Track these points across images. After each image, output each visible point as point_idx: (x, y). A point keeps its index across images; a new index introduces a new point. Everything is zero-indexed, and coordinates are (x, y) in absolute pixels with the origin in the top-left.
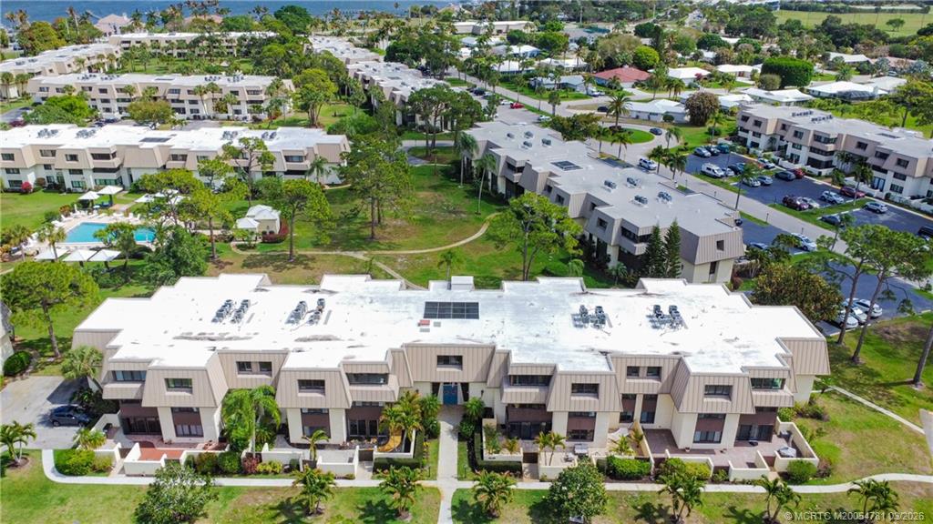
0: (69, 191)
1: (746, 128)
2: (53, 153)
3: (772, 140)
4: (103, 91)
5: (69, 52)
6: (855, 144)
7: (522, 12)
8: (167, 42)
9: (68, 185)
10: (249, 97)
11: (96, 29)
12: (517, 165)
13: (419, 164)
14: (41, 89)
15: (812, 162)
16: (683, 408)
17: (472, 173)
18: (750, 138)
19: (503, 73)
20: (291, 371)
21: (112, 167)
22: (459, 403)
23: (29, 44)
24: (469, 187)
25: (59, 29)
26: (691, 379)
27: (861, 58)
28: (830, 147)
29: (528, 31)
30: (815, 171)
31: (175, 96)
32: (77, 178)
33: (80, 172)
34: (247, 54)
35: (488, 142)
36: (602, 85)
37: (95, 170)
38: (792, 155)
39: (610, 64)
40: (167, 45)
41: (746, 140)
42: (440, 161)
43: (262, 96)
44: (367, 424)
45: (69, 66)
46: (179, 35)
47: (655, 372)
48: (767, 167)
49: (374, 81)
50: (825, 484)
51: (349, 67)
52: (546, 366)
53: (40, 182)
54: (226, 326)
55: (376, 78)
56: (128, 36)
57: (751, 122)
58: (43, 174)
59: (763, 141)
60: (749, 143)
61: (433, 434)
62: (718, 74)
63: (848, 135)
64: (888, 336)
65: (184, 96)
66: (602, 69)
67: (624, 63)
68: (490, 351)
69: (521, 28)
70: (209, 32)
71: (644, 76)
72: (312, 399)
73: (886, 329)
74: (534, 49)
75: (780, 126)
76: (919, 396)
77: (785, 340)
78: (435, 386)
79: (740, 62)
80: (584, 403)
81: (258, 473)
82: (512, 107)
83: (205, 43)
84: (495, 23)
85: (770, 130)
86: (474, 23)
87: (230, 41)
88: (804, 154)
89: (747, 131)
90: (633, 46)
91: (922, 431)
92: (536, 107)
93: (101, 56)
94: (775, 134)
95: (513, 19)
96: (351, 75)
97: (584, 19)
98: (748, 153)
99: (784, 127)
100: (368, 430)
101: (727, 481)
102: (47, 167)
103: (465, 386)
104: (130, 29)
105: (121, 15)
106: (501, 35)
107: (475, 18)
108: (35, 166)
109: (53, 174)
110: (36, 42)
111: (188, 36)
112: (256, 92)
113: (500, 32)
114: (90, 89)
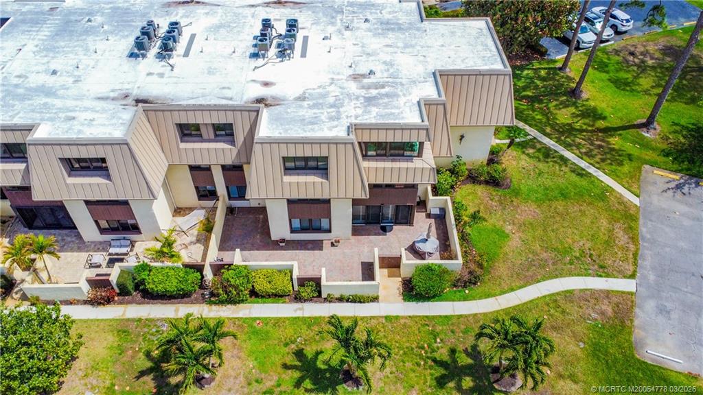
50: (465, 299)
64: (631, 58)
73: (632, 49)
76: (648, 146)
77: (447, 74)
80: (91, 187)
91: (636, 201)
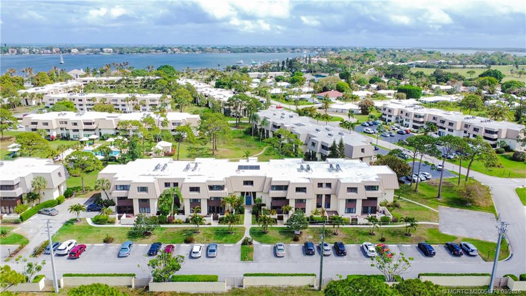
0: (72, 140)
1: (385, 113)
2: (66, 123)
3: (397, 118)
4: (80, 100)
5: (58, 85)
6: (432, 118)
7: (283, 69)
8: (105, 81)
9: (71, 137)
10: (150, 103)
11: (69, 75)
12: (278, 125)
13: (233, 129)
14: (50, 100)
15: (415, 127)
16: (339, 197)
17: (257, 132)
18: (387, 118)
19: (272, 94)
20: (186, 183)
21: (92, 128)
22: (252, 204)
23: (37, 82)
24: (256, 137)
25: (51, 76)
26: (342, 185)
27: (449, 87)
28: (421, 120)
29: (286, 76)
30: (415, 130)
31: (115, 103)
32: (76, 133)
33: (77, 130)
34: (145, 87)
35: (265, 117)
36: (321, 99)
37: (85, 130)
38: (406, 124)
39: (325, 89)
40: (106, 82)
41: (386, 119)
42: (242, 128)
43: (157, 102)
44: (216, 208)
45: (60, 91)
46: (111, 78)
47: (329, 185)
48: (394, 130)
49: (210, 96)
51: (198, 90)
52: (286, 181)
53: (58, 136)
54: (159, 172)
55: (211, 94)
56: (85, 79)
57: (387, 110)
58: (60, 132)
59: (393, 119)
60: (387, 121)
61: (242, 212)
62: (378, 94)
63: (429, 114)
65: (119, 102)
66: (321, 92)
67: (332, 89)
68: (264, 178)
69: (282, 75)
70: (127, 76)
71: (341, 94)
72: (195, 195)
74: (289, 84)
75: (400, 112)
76: (439, 202)
77: (380, 175)
78: (243, 193)
79: (389, 88)
80: (301, 195)
81: (173, 223)
82: (277, 108)
83: (125, 82)
84: (269, 73)
85: (395, 114)
86: (259, 73)
87: (138, 80)
88: (411, 123)
89: (386, 115)
90: (336, 81)
91: (437, 211)
92: (289, 108)
93: (75, 87)
94: (398, 116)
95: (278, 71)
96: (199, 93)
97: (315, 72)
98: (386, 124)
99: (402, 112)
100: (216, 210)
101: (357, 224)
102: (62, 129)
103: (254, 194)
104: (85, 76)
105: (80, 70)
106: (272, 79)
107: (259, 71)
108: (56, 129)
109: (65, 132)
110: (40, 81)
111: (116, 79)
112: (154, 100)
113: (271, 77)
114: (74, 100)
